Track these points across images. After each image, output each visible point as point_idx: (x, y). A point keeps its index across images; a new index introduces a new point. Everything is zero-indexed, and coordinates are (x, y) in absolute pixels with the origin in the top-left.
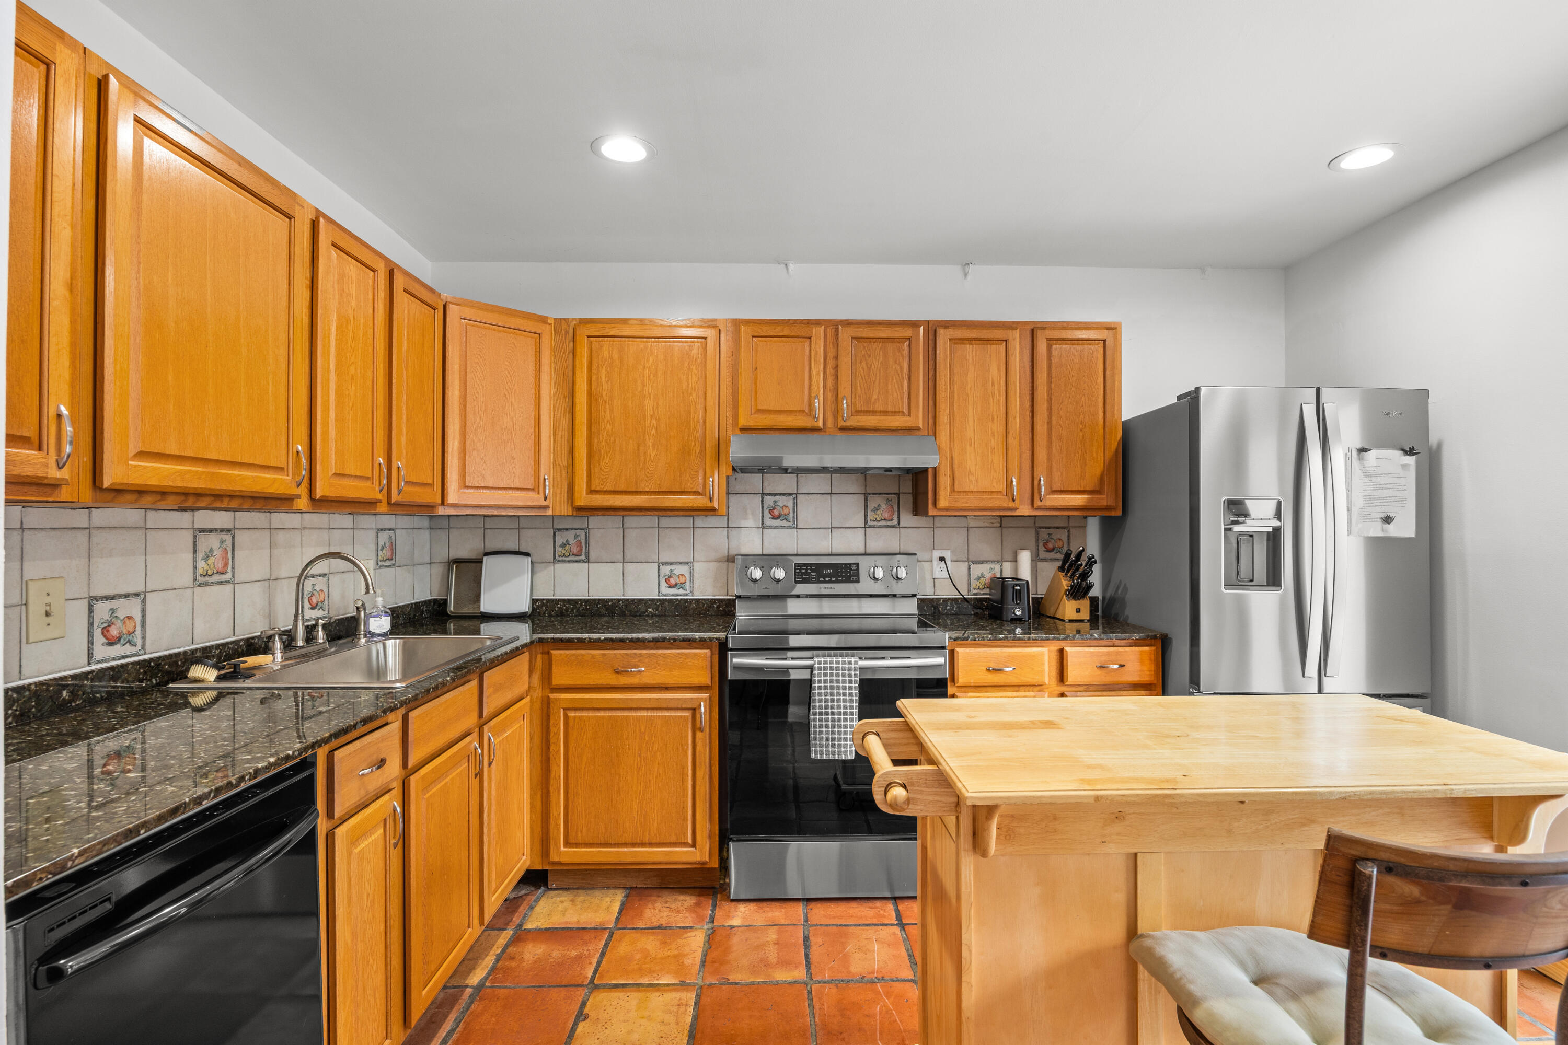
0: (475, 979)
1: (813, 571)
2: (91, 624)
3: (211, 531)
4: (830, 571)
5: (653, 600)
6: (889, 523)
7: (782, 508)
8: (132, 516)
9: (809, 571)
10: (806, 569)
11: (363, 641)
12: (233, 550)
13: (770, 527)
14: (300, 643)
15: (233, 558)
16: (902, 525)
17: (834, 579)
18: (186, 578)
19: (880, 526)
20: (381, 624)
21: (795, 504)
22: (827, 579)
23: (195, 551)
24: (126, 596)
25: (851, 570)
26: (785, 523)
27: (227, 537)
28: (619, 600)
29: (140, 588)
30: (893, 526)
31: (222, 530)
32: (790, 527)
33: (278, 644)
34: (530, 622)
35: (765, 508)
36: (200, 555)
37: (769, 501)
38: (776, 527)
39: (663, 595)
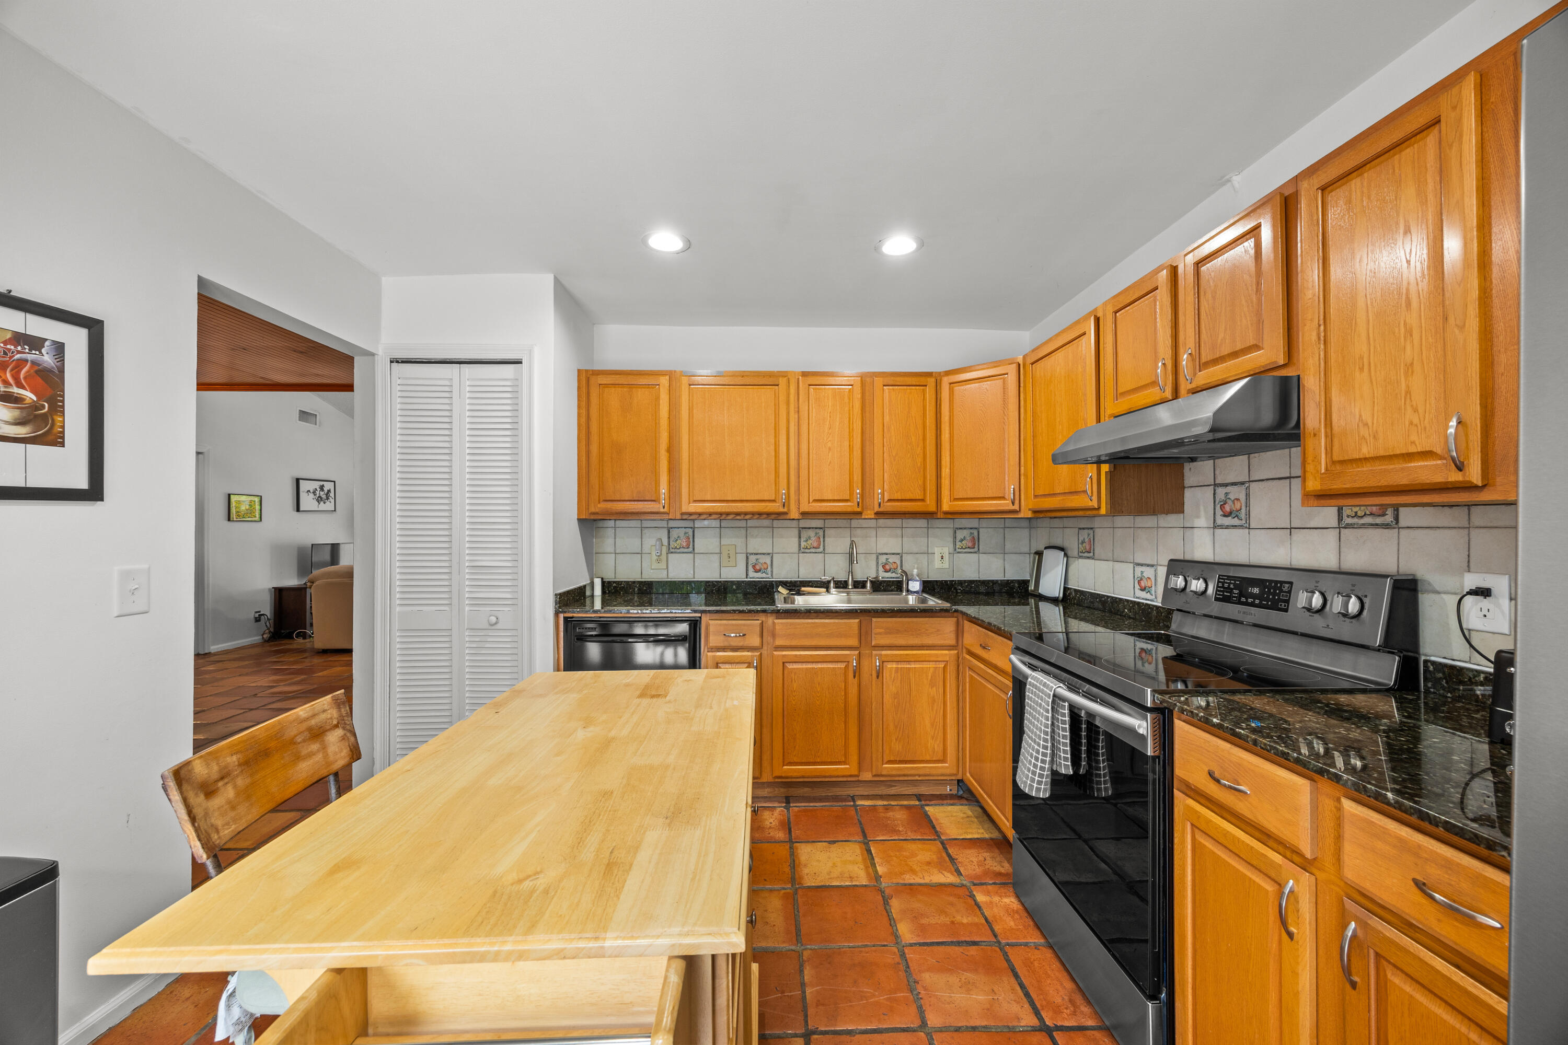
0: (859, 802)
1: (1236, 587)
2: (747, 564)
3: (809, 528)
4: (1256, 590)
5: (1127, 601)
6: (1379, 520)
7: (1233, 502)
8: (766, 522)
9: (1232, 586)
10: (1230, 584)
11: (904, 594)
12: (824, 537)
13: (1222, 527)
14: (850, 587)
15: (824, 541)
16: (1402, 523)
17: (1257, 602)
18: (796, 549)
19: (1363, 526)
20: (915, 586)
21: (1248, 496)
22: (1250, 600)
23: (800, 537)
24: (764, 554)
25: (1281, 591)
26: (1236, 522)
27: (821, 532)
28: (1108, 597)
29: (770, 551)
30: (1386, 526)
31: (816, 528)
32: (1241, 527)
33: (832, 585)
34: (1061, 608)
35: (1217, 502)
36: (802, 540)
37: (1221, 492)
38: (1227, 527)
39: (1137, 598)
